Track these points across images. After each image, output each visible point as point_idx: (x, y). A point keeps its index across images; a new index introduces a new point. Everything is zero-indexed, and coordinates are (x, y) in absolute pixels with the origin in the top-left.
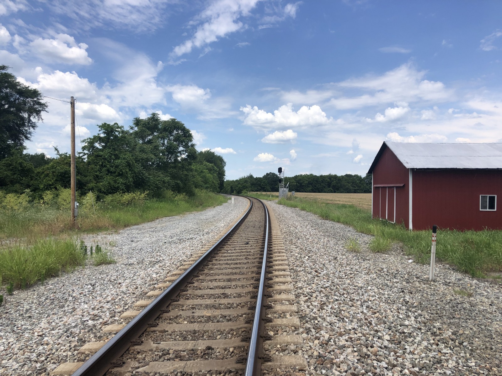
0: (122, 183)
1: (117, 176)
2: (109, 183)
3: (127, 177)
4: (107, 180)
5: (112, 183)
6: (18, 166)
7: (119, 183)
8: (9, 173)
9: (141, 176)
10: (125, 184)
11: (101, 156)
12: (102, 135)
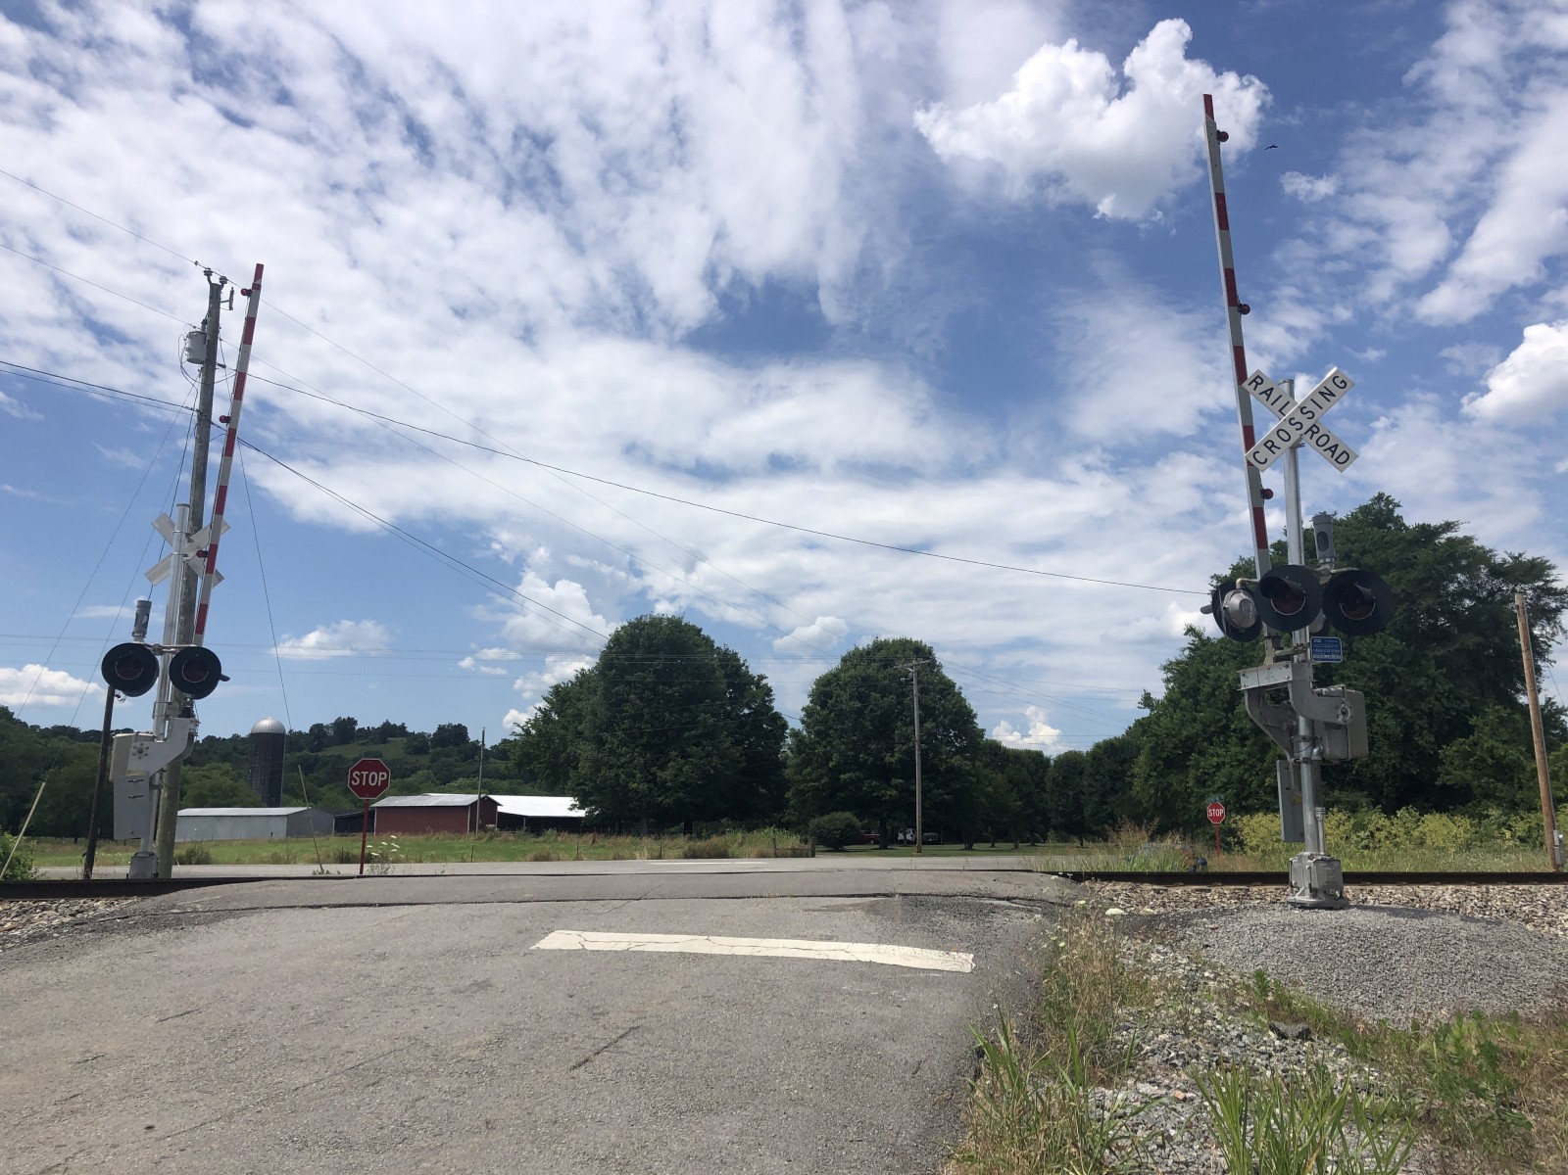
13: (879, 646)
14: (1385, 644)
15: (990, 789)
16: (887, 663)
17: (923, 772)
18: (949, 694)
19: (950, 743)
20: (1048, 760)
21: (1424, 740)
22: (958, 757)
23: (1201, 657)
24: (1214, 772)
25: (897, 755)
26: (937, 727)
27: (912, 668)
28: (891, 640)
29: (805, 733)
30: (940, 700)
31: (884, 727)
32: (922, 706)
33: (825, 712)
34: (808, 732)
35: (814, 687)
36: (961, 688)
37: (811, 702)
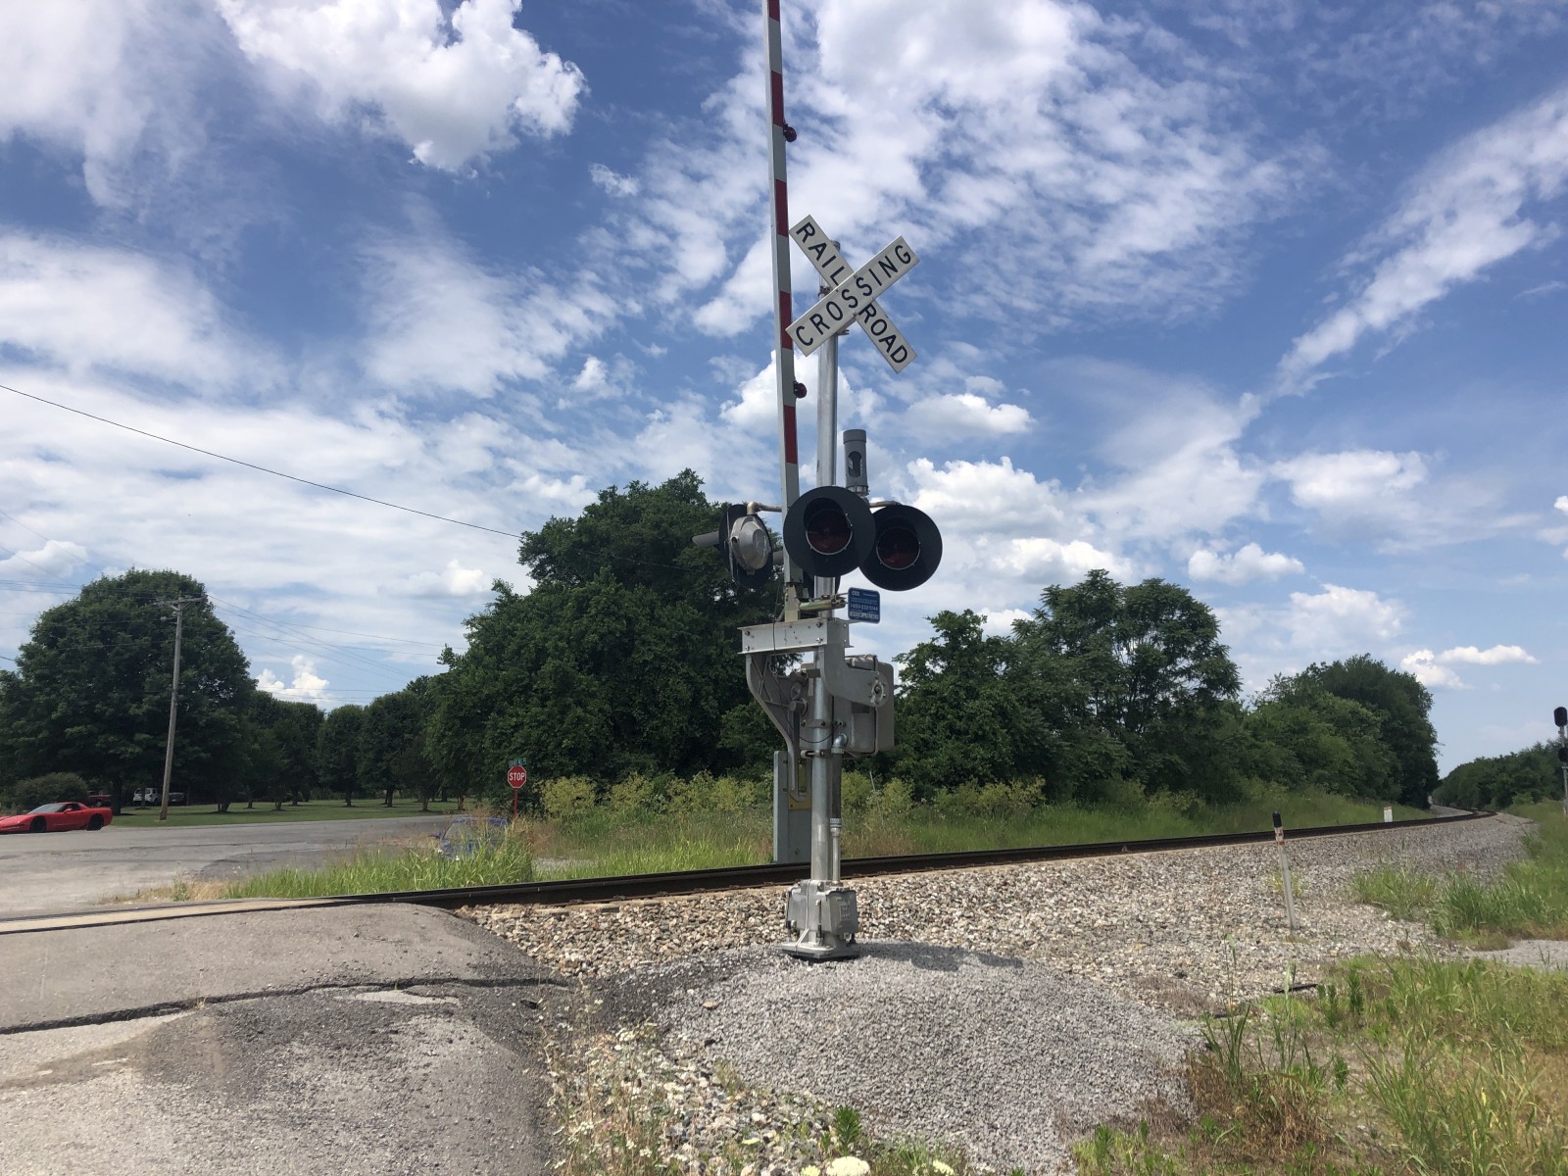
0: (983, 759)
1: (971, 741)
2: (952, 759)
3: (995, 744)
4: (948, 750)
5: (958, 757)
6: (762, 721)
7: (975, 759)
8: (745, 738)
9: (1037, 741)
10: (991, 761)
11: (935, 693)
12: (942, 642)
13: (134, 578)
14: (684, 612)
15: (256, 746)
16: (143, 598)
17: (177, 727)
18: (218, 638)
19: (214, 694)
20: (322, 714)
21: (710, 705)
22: (223, 710)
23: (509, 614)
24: (512, 733)
25: (145, 707)
26: (200, 675)
27: (176, 605)
28: (151, 572)
29: (21, 677)
30: (206, 644)
31: (131, 674)
32: (183, 651)
33: (54, 652)
34: (26, 676)
35: (41, 621)
36: (233, 632)
37: (34, 639)
